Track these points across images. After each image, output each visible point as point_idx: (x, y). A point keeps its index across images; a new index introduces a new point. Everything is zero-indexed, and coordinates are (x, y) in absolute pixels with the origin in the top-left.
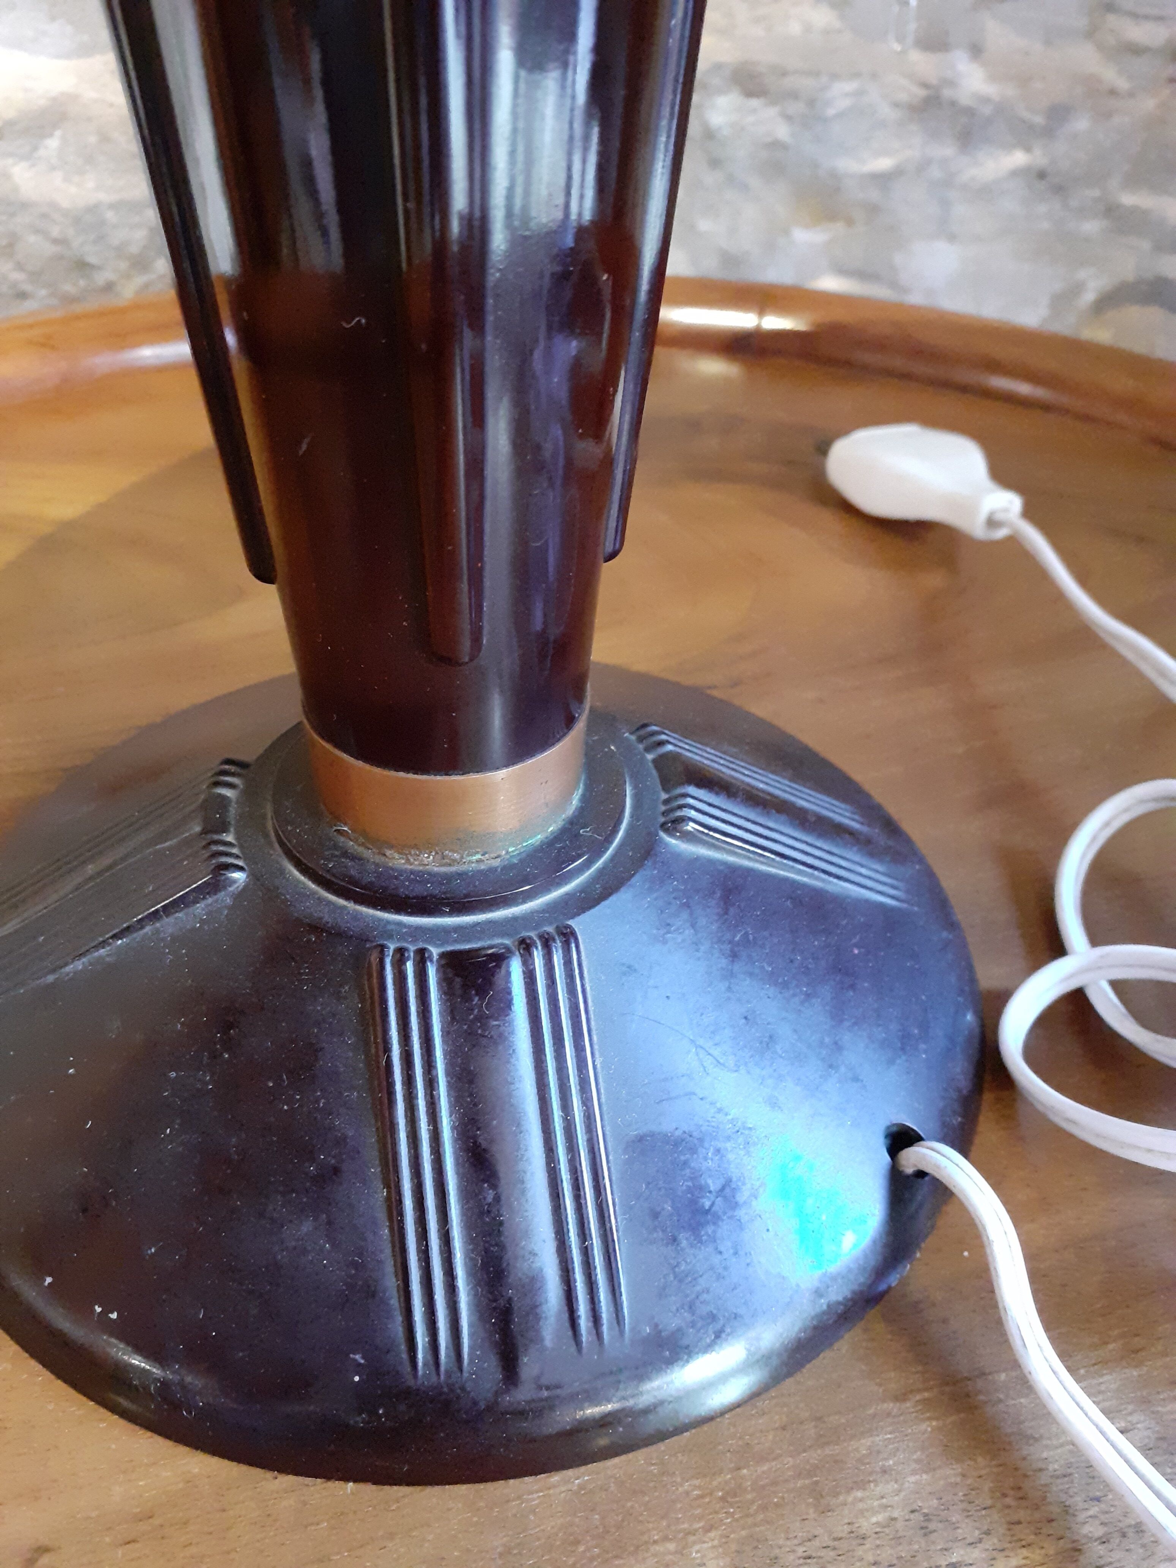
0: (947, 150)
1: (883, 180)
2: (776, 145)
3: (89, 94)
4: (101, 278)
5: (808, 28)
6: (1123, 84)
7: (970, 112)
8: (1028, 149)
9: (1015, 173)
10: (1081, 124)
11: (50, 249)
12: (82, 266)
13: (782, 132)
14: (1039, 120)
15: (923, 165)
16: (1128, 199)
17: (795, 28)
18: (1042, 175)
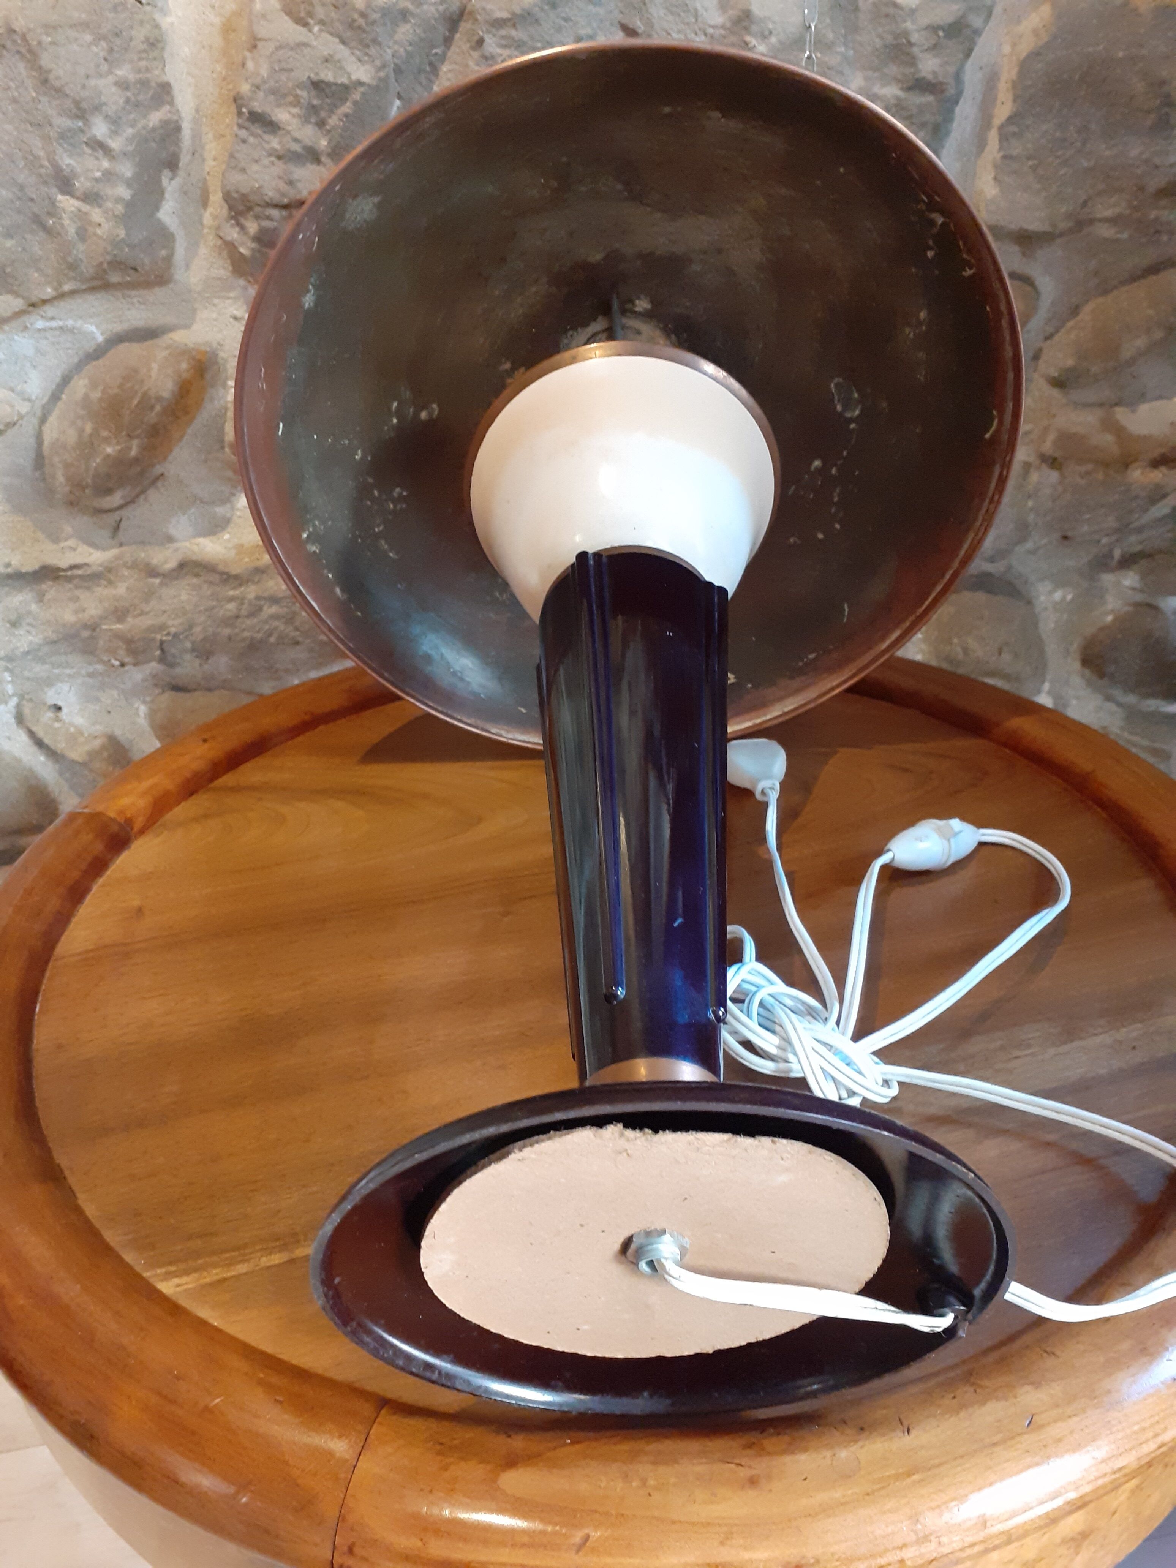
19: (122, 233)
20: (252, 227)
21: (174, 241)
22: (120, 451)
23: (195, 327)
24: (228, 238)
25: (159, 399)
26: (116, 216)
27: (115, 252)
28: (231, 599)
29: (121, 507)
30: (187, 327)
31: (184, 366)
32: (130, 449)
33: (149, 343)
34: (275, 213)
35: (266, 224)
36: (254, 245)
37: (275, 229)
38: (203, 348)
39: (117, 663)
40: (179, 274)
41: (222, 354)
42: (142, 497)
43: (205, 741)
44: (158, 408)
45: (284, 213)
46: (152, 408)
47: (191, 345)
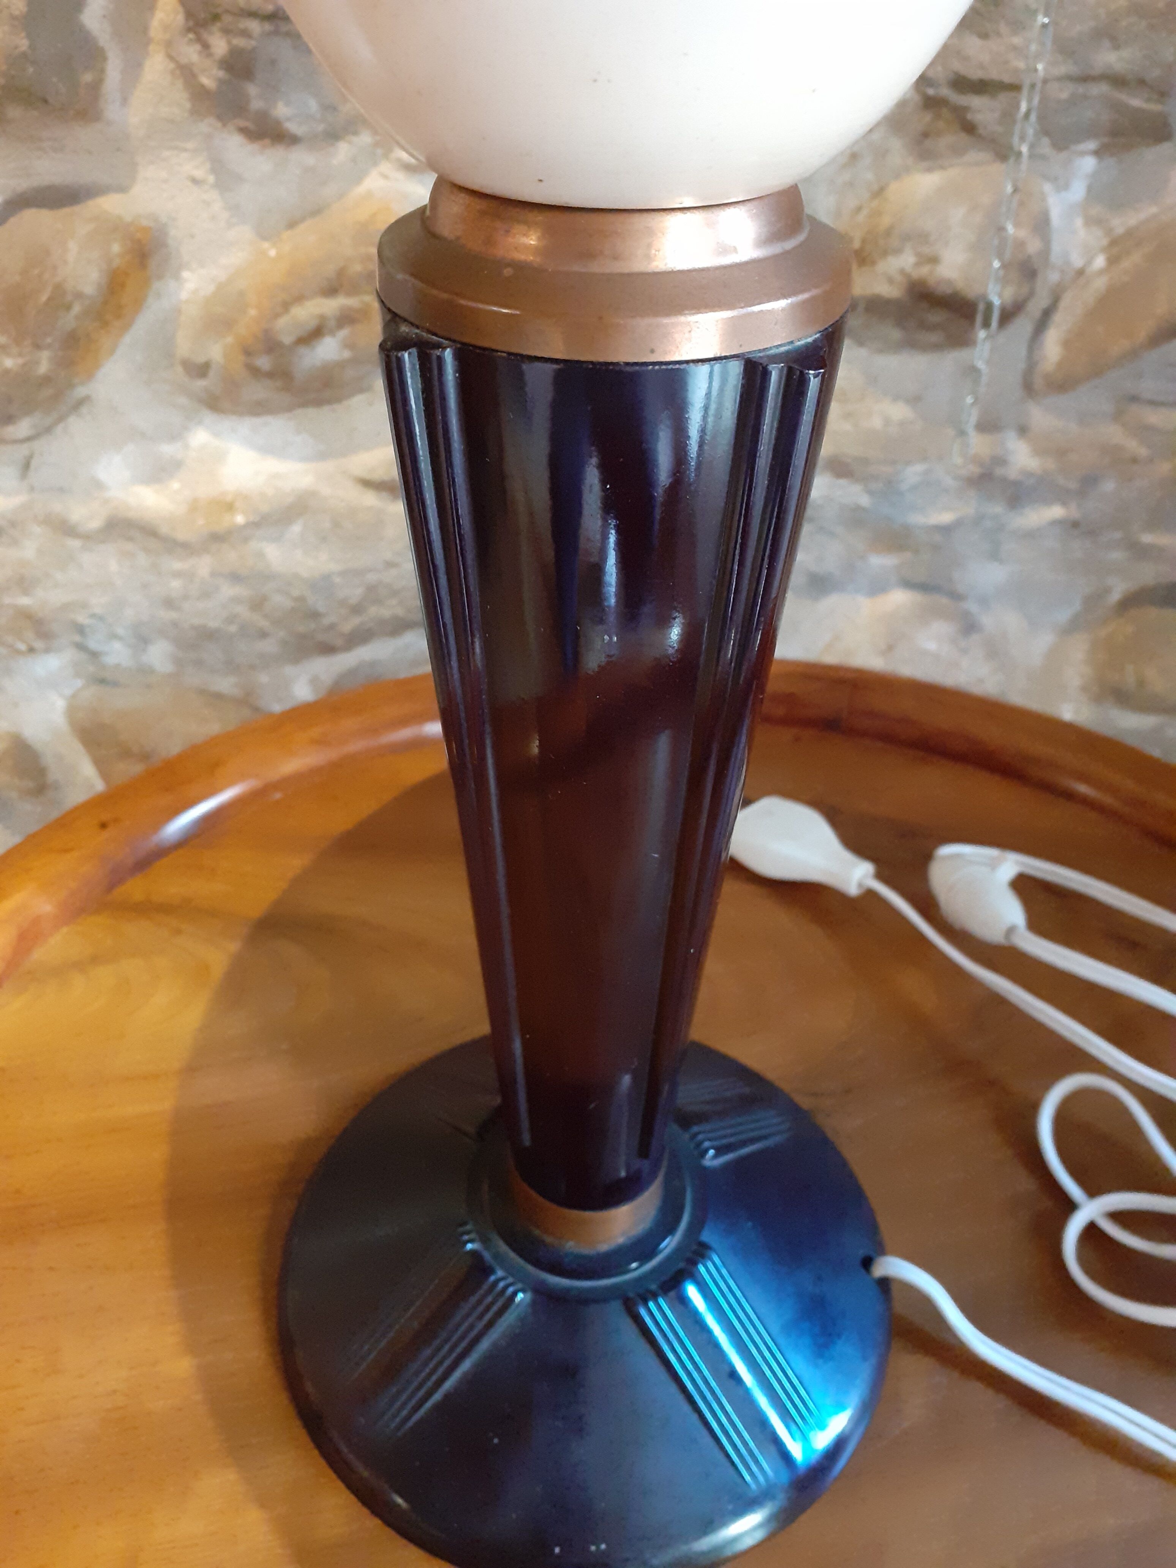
0: (997, 509)
1: (946, 530)
2: (858, 508)
3: (326, 490)
4: (326, 621)
5: (887, 421)
6: (1143, 452)
7: (1016, 484)
8: (1064, 504)
9: (1055, 523)
10: (1109, 486)
11: (288, 604)
12: (315, 615)
13: (865, 500)
14: (1073, 485)
15: (978, 520)
16: (1147, 538)
17: (876, 423)
18: (1075, 524)
19: (23, 44)
20: (220, 45)
21: (105, 59)
22: (24, 365)
23: (138, 189)
24: (184, 61)
25: (79, 295)
26: (13, 18)
27: (13, 72)
28: (177, 574)
29: (29, 439)
30: (122, 189)
31: (116, 248)
32: (38, 363)
33: (66, 210)
34: (254, 26)
35: (240, 42)
36: (221, 74)
37: (254, 49)
38: (145, 223)
39: (22, 647)
40: (112, 110)
41: (173, 232)
42: (61, 426)
43: (104, 826)
44: (77, 309)
45: (268, 27)
46: (69, 308)
47: (128, 219)
